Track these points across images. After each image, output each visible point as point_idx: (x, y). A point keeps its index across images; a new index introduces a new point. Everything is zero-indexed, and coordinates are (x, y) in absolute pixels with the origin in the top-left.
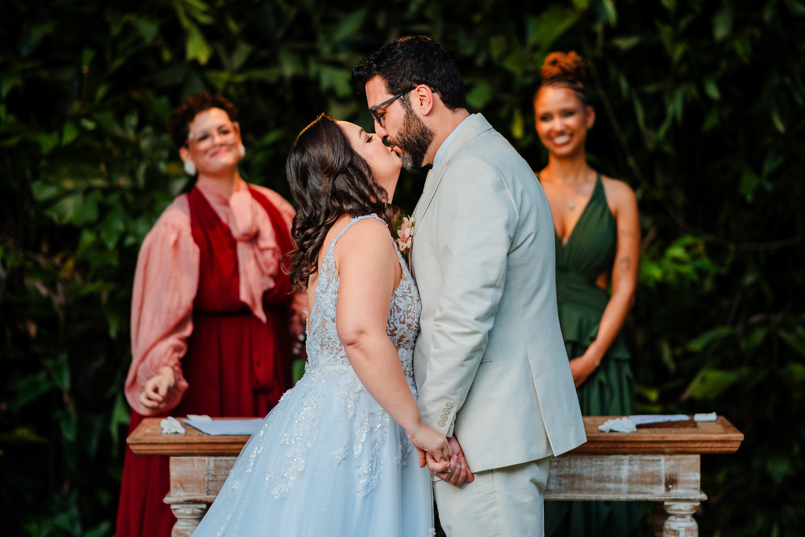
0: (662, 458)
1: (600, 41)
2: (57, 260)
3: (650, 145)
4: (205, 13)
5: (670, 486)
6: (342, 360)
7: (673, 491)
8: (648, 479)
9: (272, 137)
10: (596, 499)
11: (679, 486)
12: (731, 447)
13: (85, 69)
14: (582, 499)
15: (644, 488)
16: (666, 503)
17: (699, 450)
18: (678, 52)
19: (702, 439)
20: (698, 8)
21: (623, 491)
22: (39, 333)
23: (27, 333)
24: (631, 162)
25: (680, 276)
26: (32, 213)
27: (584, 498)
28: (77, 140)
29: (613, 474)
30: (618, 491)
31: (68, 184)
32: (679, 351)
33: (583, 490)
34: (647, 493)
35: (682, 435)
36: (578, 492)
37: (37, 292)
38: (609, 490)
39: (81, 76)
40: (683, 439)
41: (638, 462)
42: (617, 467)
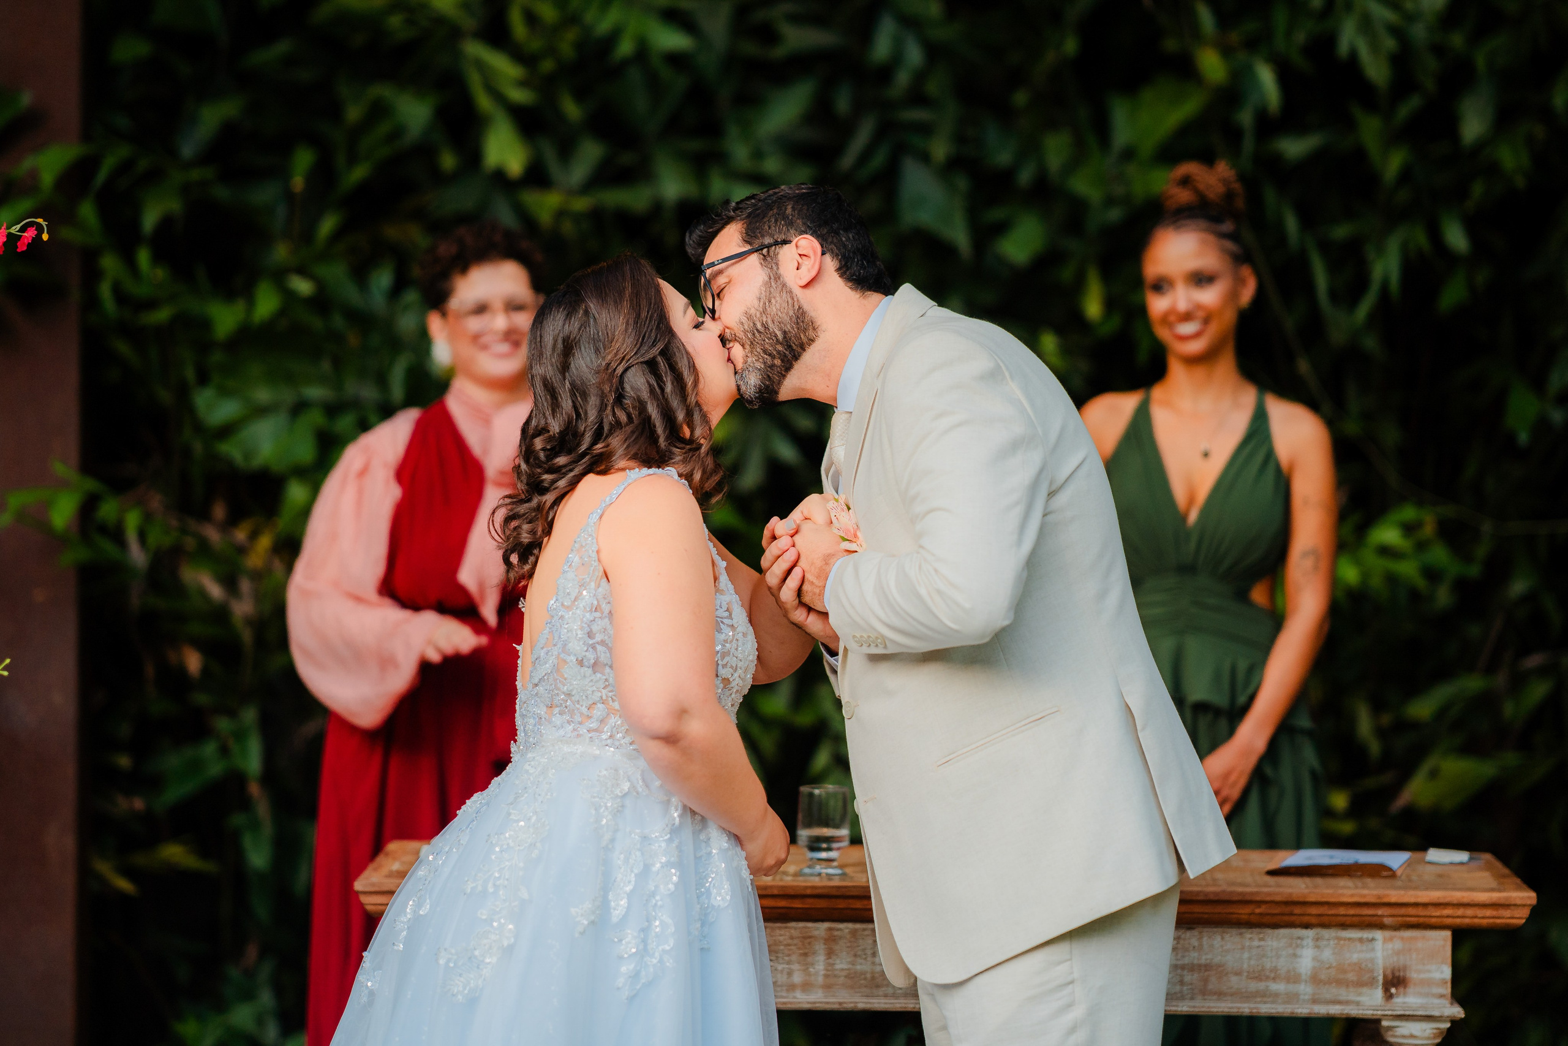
0: (1378, 935)
1: (1248, 144)
2: (241, 535)
3: (1338, 337)
4: (523, 84)
5: (1393, 990)
6: (590, 735)
7: (1398, 1000)
8: (1351, 976)
10: (1250, 1012)
11: (1411, 990)
12: (1511, 917)
13: (298, 182)
14: (1223, 1012)
15: (1343, 993)
16: (1385, 1023)
17: (1449, 921)
18: (1393, 163)
19: (1455, 902)
20: (1430, 84)
21: (1302, 997)
22: (205, 671)
23: (181, 671)
24: (1303, 366)
26: (198, 447)
27: (1226, 1010)
28: (282, 312)
29: (1283, 964)
30: (1292, 997)
31: (263, 395)
32: (1386, 719)
33: (1225, 994)
34: (1347, 1003)
35: (1419, 893)
36: (1215, 997)
37: (203, 594)
38: (1276, 995)
39: (289, 196)
40: (1420, 900)
41: (1332, 942)
42: (1291, 951)
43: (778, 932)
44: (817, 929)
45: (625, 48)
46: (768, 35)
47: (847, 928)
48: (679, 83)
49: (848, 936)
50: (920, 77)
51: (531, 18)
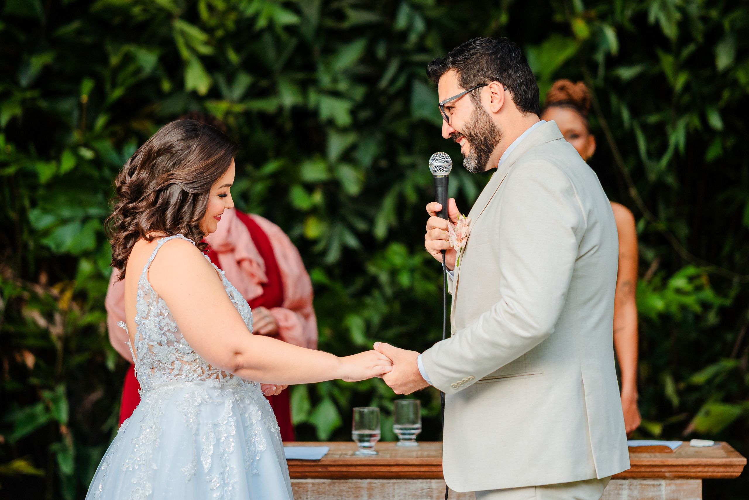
0: (663, 482)
1: (601, 71)
2: (55, 291)
3: (652, 177)
4: (206, 43)
9: (271, 167)
12: (733, 472)
13: (85, 98)
17: (700, 474)
18: (680, 81)
19: (703, 464)
20: (700, 38)
22: (36, 365)
23: (24, 365)
24: (633, 192)
25: (684, 308)
26: (31, 244)
28: (76, 169)
29: (612, 498)
31: (66, 213)
32: (682, 386)
35: (684, 459)
37: (35, 323)
39: (80, 105)
40: (684, 463)
41: (638, 487)
42: (616, 492)
43: (342, 485)
44: (363, 483)
45: (262, 23)
46: (340, 16)
47: (379, 482)
48: (293, 42)
49: (380, 487)
50: (422, 37)
51: (211, 8)
